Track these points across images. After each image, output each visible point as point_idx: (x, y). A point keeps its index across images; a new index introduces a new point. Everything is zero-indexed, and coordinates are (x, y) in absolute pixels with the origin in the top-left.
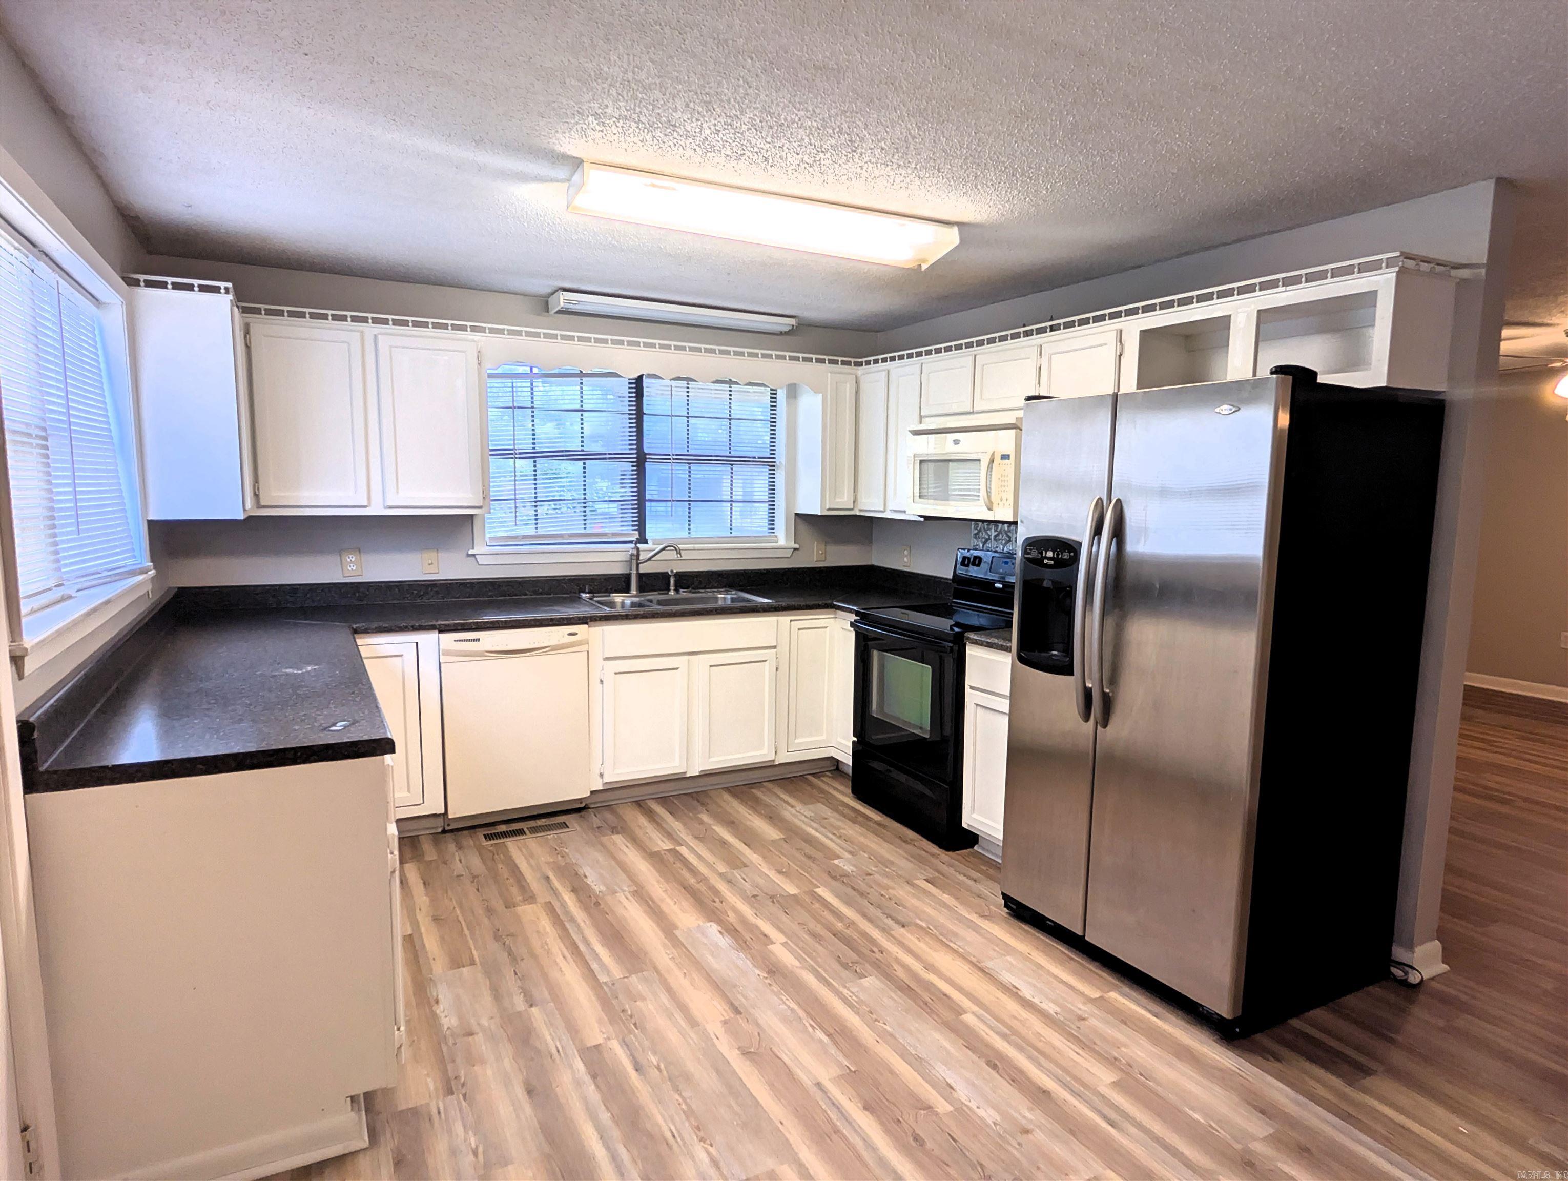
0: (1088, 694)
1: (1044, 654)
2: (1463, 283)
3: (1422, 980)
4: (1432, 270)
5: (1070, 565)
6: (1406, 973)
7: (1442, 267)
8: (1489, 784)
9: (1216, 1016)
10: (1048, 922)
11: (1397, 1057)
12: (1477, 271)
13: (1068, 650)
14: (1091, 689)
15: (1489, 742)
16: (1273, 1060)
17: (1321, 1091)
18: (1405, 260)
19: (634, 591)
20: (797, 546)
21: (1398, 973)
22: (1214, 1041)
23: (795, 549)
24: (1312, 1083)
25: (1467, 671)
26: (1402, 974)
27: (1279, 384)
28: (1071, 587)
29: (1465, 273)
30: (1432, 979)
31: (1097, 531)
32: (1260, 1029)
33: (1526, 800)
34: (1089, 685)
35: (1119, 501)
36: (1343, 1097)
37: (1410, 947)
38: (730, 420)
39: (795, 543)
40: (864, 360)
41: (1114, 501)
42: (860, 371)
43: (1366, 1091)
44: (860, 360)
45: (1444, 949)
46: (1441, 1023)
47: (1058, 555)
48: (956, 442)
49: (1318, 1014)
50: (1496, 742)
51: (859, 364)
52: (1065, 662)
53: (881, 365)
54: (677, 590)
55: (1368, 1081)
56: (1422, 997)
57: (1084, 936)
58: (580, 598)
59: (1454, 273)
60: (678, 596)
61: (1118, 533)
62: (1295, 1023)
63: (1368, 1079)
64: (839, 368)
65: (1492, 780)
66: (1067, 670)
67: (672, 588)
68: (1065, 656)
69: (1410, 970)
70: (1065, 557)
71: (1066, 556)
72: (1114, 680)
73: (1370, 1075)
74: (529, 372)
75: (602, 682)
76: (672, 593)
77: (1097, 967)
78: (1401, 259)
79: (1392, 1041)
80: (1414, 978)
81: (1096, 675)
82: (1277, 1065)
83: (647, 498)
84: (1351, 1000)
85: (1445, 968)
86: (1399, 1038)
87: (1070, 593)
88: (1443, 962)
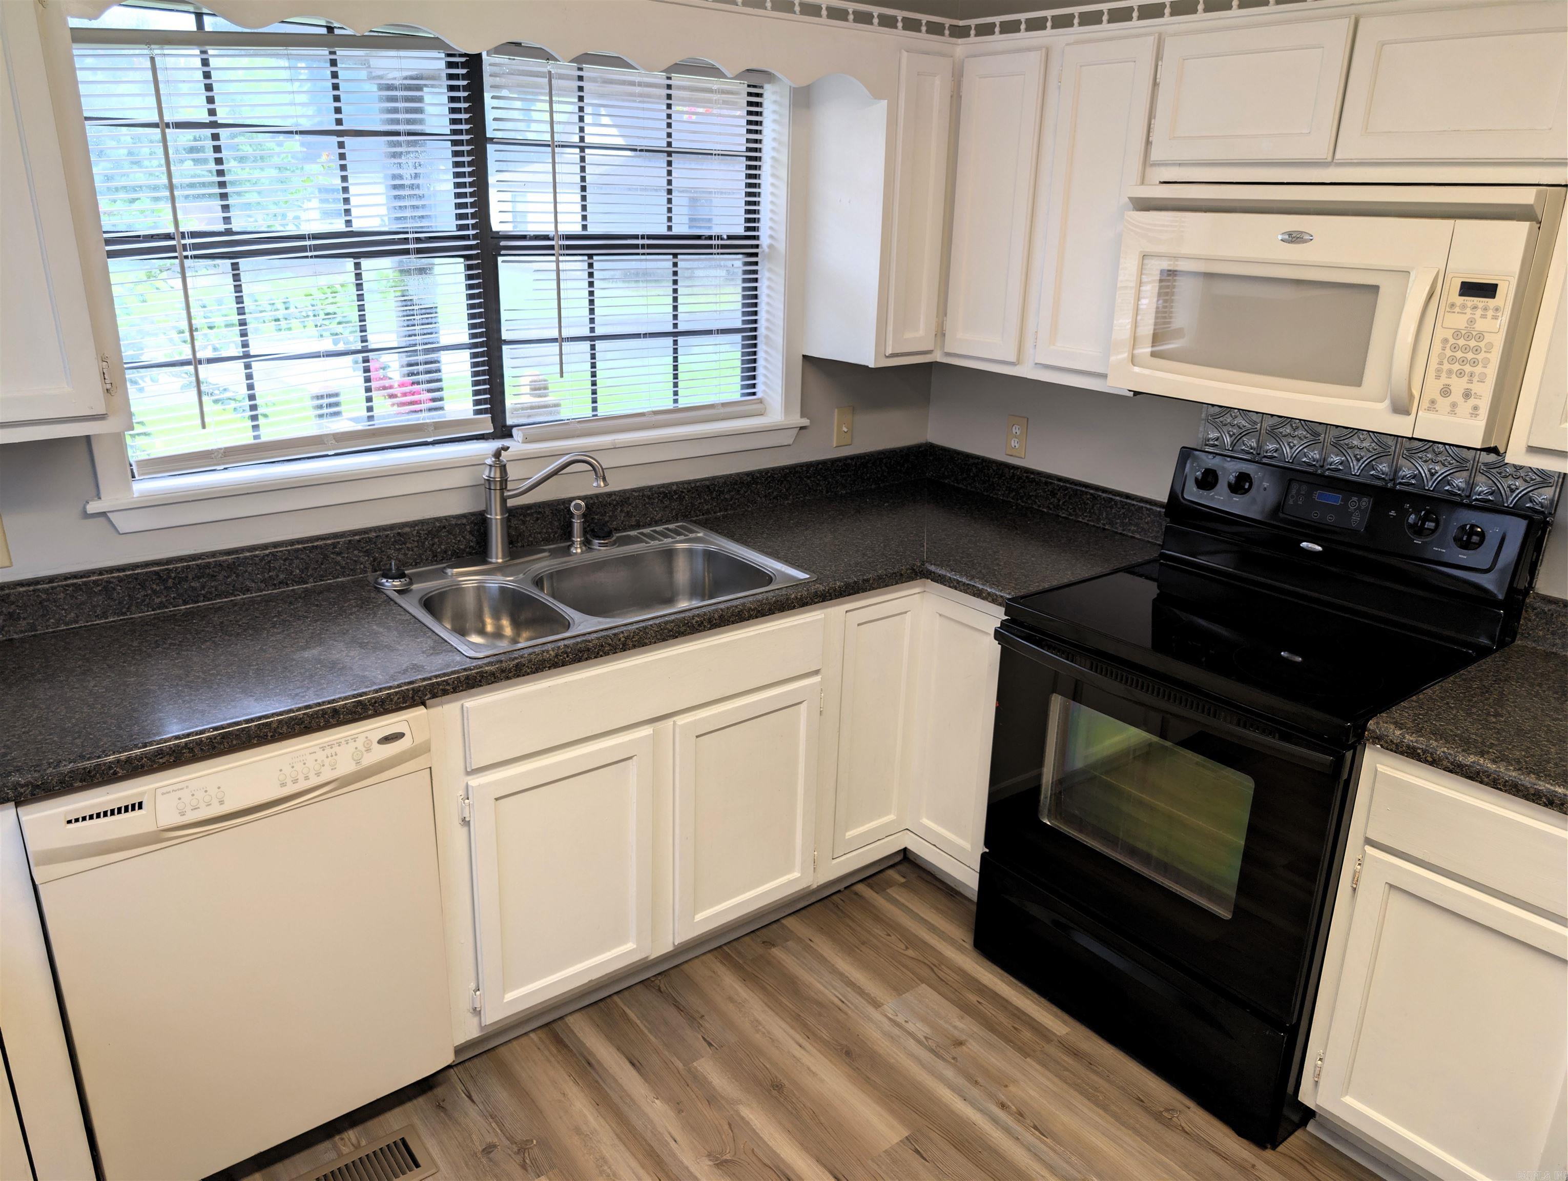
19: (497, 557)
20: (805, 422)
23: (802, 428)
38: (669, 154)
39: (803, 415)
40: (973, 22)
42: (961, 47)
44: (961, 23)
48: (1294, 238)
51: (960, 32)
53: (1024, 38)
54: (586, 543)
58: (378, 590)
60: (590, 557)
64: (923, 39)
67: (577, 539)
74: (193, 28)
75: (466, 823)
76: (577, 550)
83: (505, 336)
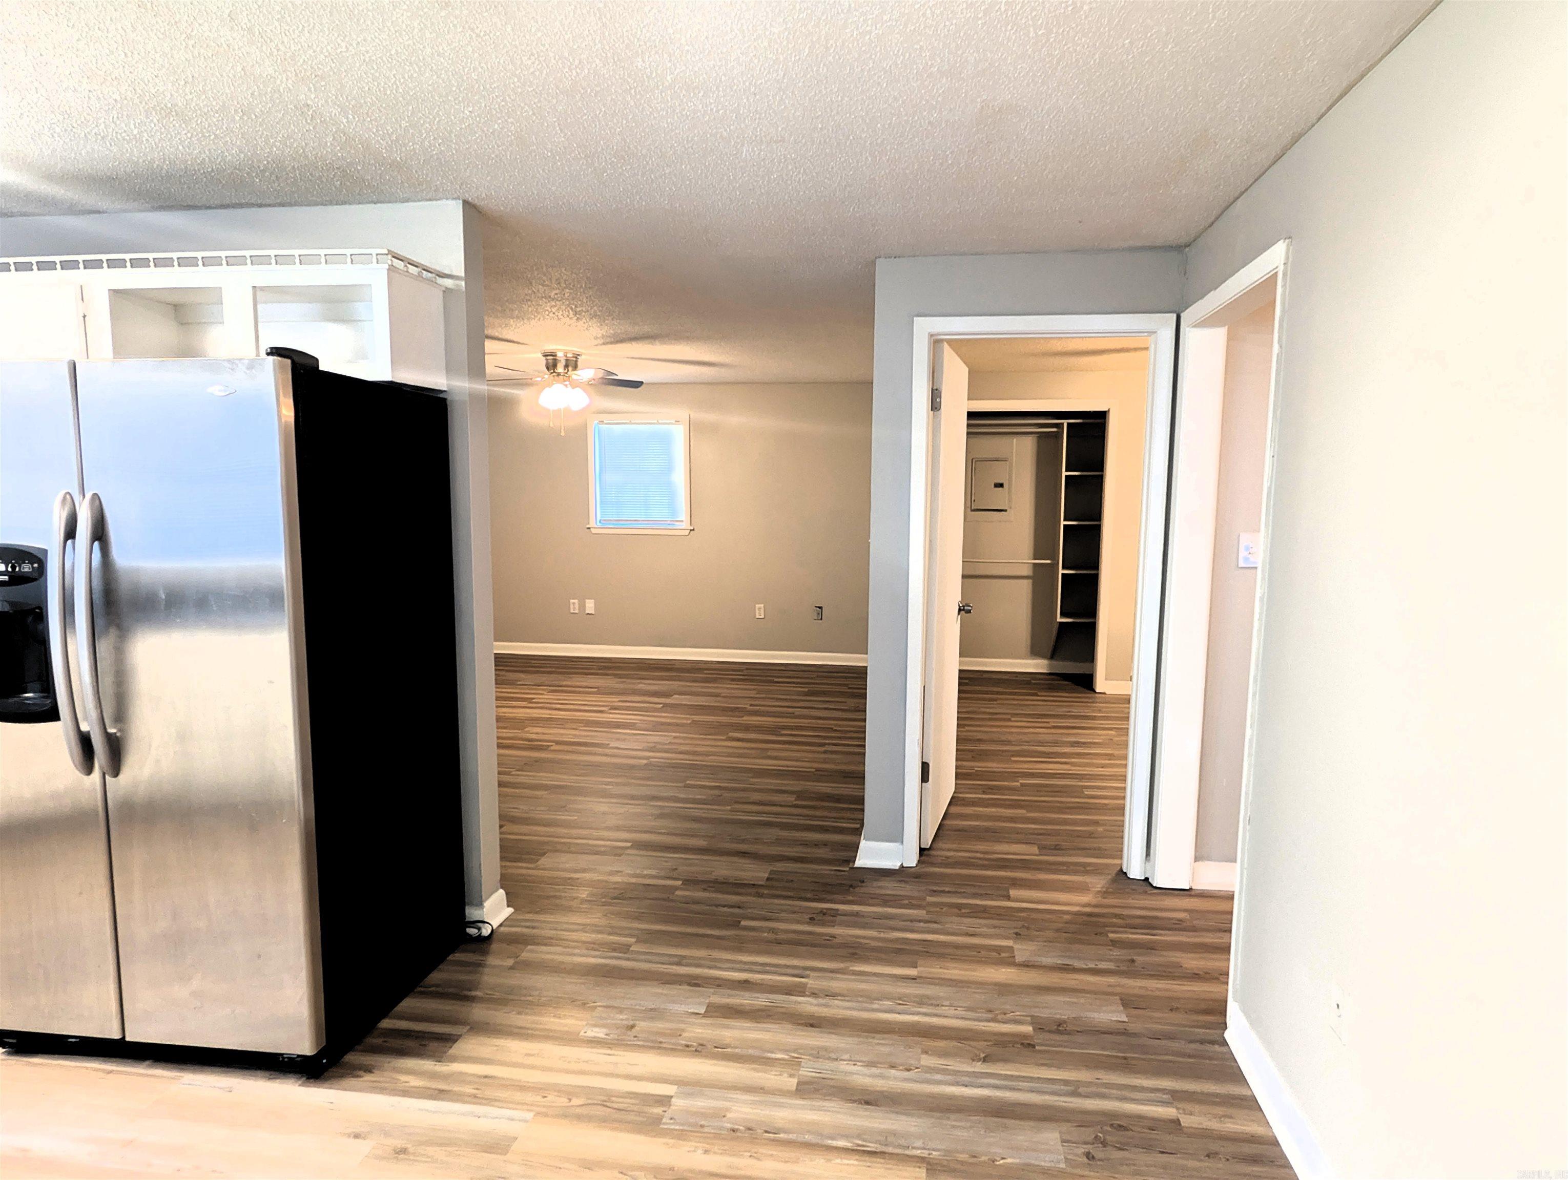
0: (85, 741)
1: (11, 700)
2: (447, 291)
3: (492, 930)
4: (420, 275)
5: (35, 580)
6: (479, 929)
7: (429, 274)
8: (534, 736)
9: (299, 1059)
10: (70, 1040)
11: (478, 1012)
12: (457, 282)
13: (48, 688)
14: (89, 732)
15: (530, 700)
16: (364, 1073)
17: (414, 1082)
18: (393, 259)
21: (472, 931)
22: (300, 1085)
24: (403, 1078)
25: (496, 640)
26: (476, 931)
27: (279, 368)
28: (40, 608)
29: (448, 283)
30: (501, 925)
31: (70, 533)
32: (349, 1048)
33: (558, 743)
34: (84, 727)
35: (96, 497)
36: (434, 1076)
37: (480, 904)
41: (88, 495)
43: (454, 1059)
45: (507, 894)
46: (510, 962)
47: (13, 567)
49: (408, 1004)
50: (534, 699)
52: (45, 705)
55: (455, 1050)
56: (494, 946)
57: (124, 1037)
59: (440, 281)
61: (100, 534)
62: (386, 1024)
63: (456, 1045)
65: (534, 732)
66: (52, 715)
68: (44, 697)
69: (480, 925)
70: (26, 570)
71: (26, 568)
72: (121, 716)
73: (455, 1041)
77: (150, 1067)
78: (390, 257)
79: (472, 999)
80: (486, 931)
81: (94, 714)
82: (368, 1077)
84: (436, 977)
85: (511, 910)
86: (478, 993)
87: (39, 615)
88: (508, 906)
